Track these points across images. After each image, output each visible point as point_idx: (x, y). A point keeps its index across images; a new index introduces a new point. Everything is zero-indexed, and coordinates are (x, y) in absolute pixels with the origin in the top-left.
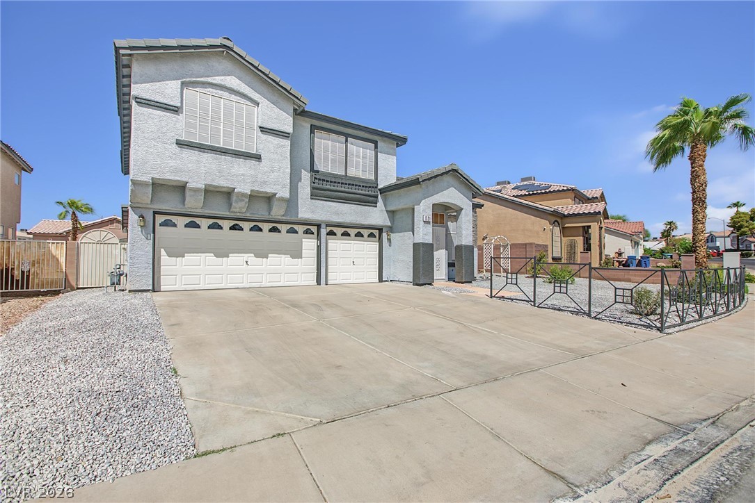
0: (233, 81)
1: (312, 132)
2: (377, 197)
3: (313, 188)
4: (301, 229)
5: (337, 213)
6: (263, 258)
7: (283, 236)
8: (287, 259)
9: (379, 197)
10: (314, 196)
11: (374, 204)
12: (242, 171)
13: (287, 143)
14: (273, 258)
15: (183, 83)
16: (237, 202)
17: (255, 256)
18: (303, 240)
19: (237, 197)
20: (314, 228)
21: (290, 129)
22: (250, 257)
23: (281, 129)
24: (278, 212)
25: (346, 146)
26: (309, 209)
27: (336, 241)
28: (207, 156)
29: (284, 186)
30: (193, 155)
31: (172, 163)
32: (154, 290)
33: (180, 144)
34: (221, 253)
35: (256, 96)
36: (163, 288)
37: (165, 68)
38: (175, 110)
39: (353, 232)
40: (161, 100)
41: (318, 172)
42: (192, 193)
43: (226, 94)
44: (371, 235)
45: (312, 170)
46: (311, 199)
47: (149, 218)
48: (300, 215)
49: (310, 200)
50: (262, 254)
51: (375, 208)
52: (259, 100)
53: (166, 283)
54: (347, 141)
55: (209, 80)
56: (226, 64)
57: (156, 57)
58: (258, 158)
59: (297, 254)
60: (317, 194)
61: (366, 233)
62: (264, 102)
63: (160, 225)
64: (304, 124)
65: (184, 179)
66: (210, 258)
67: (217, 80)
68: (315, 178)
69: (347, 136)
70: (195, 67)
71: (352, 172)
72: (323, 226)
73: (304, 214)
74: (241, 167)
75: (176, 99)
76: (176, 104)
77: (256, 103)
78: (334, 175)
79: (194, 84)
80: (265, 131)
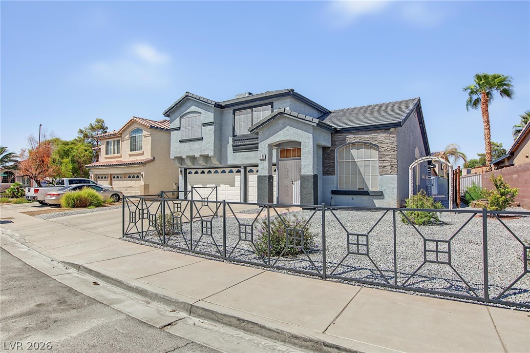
0: (193, 108)
1: (234, 114)
3: (233, 146)
4: (234, 170)
5: (247, 158)
7: (227, 175)
8: (228, 187)
10: (235, 151)
12: (197, 147)
13: (213, 127)
14: (222, 186)
15: (180, 117)
16: (199, 161)
18: (236, 176)
19: (198, 158)
20: (238, 169)
21: (213, 120)
23: (209, 121)
24: (216, 163)
25: (252, 114)
26: (233, 158)
27: (253, 176)
28: (187, 144)
29: (212, 150)
30: (184, 144)
31: (178, 150)
33: (181, 141)
35: (200, 110)
37: (175, 114)
38: (179, 129)
40: (175, 127)
41: (237, 136)
42: (185, 160)
43: (192, 115)
45: (234, 136)
46: (233, 153)
47: (183, 171)
54: (252, 111)
55: (187, 112)
56: (190, 102)
58: (201, 139)
59: (232, 185)
60: (236, 149)
62: (203, 112)
64: (229, 111)
65: (181, 156)
67: (188, 111)
68: (234, 140)
69: (251, 107)
70: (182, 110)
72: (243, 167)
73: (230, 162)
74: (196, 145)
75: (179, 124)
76: (179, 126)
77: (201, 113)
78: (245, 135)
79: (184, 115)
80: (204, 125)
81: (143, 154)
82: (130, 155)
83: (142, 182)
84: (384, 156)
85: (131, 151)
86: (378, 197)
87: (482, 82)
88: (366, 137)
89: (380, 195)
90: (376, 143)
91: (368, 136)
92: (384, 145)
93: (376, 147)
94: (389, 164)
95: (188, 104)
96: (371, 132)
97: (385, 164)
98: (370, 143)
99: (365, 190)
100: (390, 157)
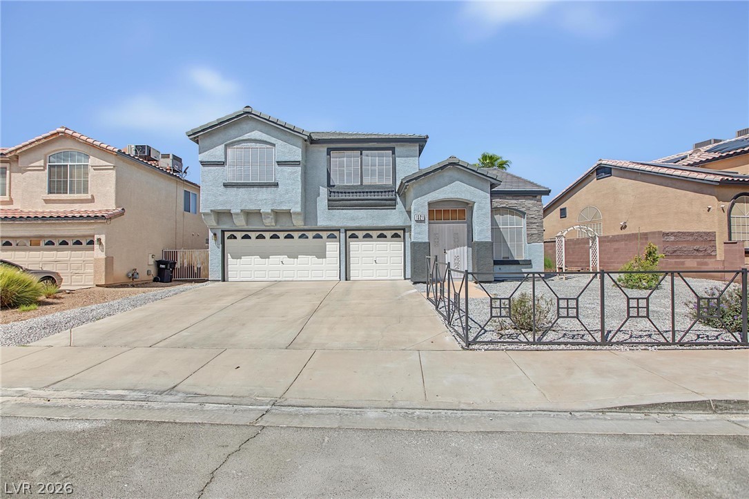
0: (256, 134)
1: (329, 154)
2: (395, 200)
3: (329, 200)
4: (324, 234)
5: (353, 219)
6: (294, 258)
7: (310, 241)
8: (313, 259)
9: (398, 199)
10: (331, 207)
11: (393, 206)
12: (264, 197)
13: (299, 169)
14: (302, 258)
15: (226, 145)
16: (265, 219)
17: (289, 257)
18: (327, 243)
19: (265, 215)
20: (332, 233)
21: (299, 158)
22: (285, 258)
23: (292, 159)
24: (298, 223)
25: (361, 158)
26: (325, 217)
27: (359, 243)
28: (242, 190)
29: (297, 203)
30: (234, 191)
31: (221, 199)
32: (224, 280)
33: (226, 185)
34: (265, 256)
35: (273, 140)
36: (230, 279)
37: (215, 139)
38: (223, 164)
39: (375, 234)
40: (214, 160)
41: (334, 186)
42: (236, 216)
43: (253, 145)
44: (396, 236)
45: (329, 185)
46: (329, 209)
47: (219, 235)
48: (319, 224)
49: (327, 210)
50: (293, 256)
51: (394, 211)
52: (274, 143)
53: (231, 275)
54: (361, 154)
55: (241, 138)
56: (251, 124)
57: (226, 127)
58: (276, 185)
59: (322, 254)
60: (332, 205)
61: (389, 234)
62: (278, 143)
63: (228, 238)
64: (321, 149)
65: (228, 208)
66: (257, 259)
67: (246, 136)
68: (331, 192)
69: (361, 149)
70: (232, 133)
71: (367, 181)
72: (343, 230)
73: (321, 222)
74: (264, 194)
75: (224, 157)
76: (223, 160)
77: (274, 145)
78: (350, 186)
79: (233, 144)
80: (279, 163)
81: (92, 200)
82: (47, 201)
83: (98, 253)
84: (532, 223)
85: (50, 192)
86: (526, 266)
87: (488, 161)
88: (512, 202)
89: (528, 263)
90: (523, 210)
91: (515, 202)
92: (531, 213)
93: (523, 214)
94: (536, 232)
95: (245, 126)
96: (518, 198)
97: (533, 232)
98: (517, 210)
99: (510, 259)
100: (537, 224)
